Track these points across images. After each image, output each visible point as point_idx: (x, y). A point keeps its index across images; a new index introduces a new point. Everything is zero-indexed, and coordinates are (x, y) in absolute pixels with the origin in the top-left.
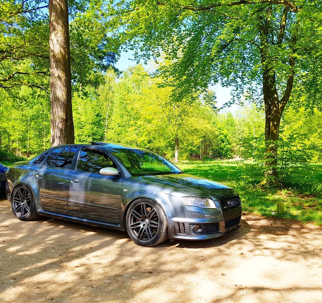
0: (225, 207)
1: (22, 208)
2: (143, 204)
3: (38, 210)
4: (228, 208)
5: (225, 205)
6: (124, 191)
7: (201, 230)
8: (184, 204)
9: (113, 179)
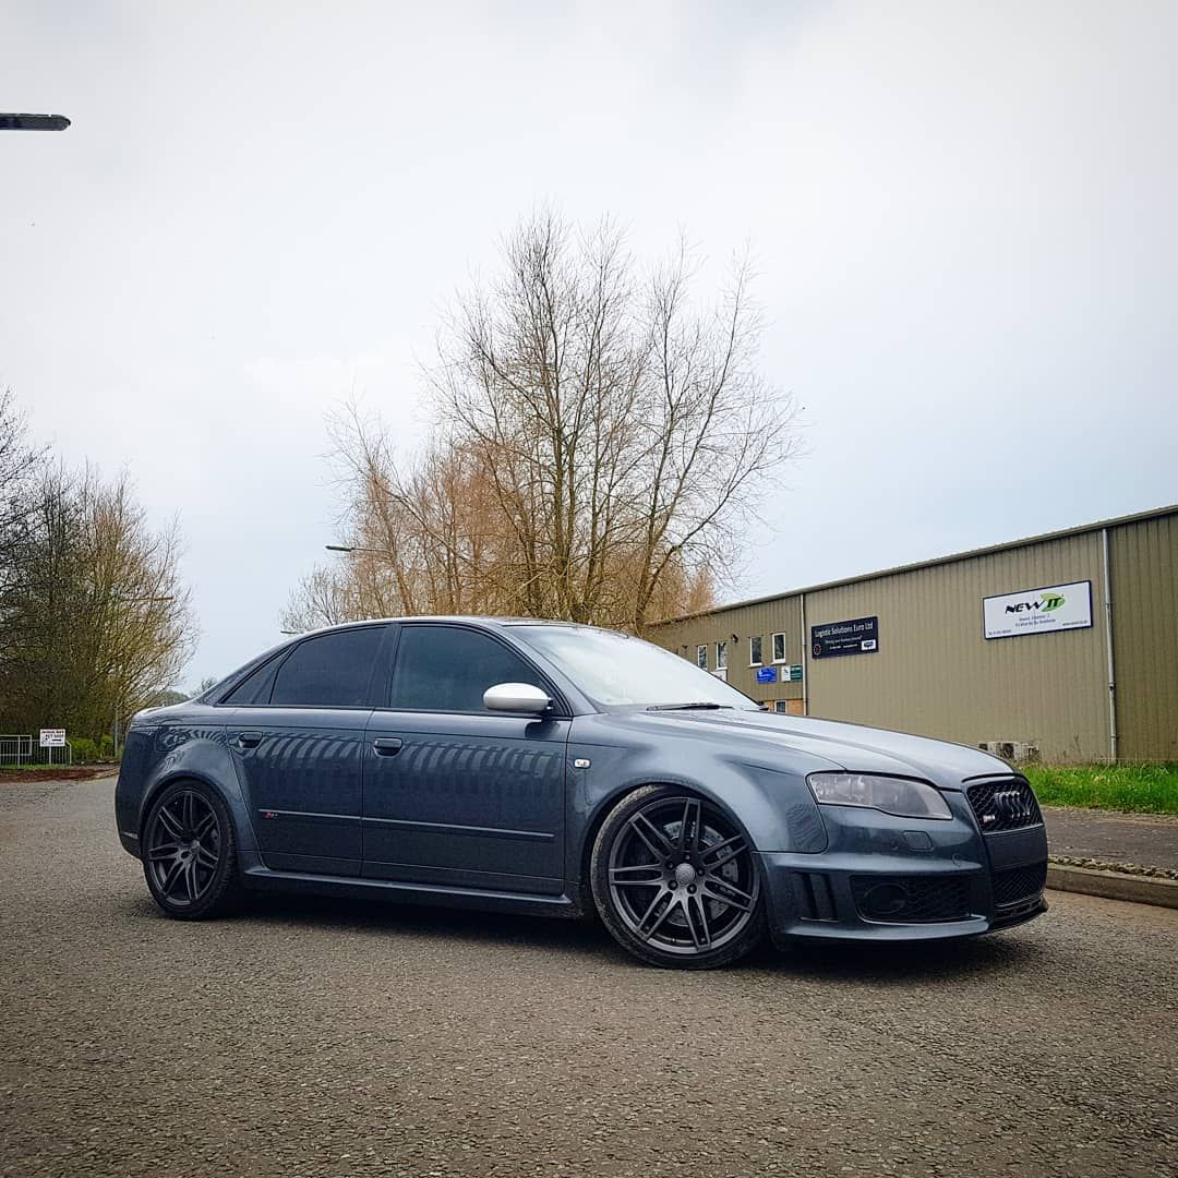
0: (987, 818)
1: (187, 872)
3: (249, 872)
4: (998, 823)
5: (987, 809)
6: (577, 765)
7: (902, 903)
8: (820, 801)
9: (529, 725)
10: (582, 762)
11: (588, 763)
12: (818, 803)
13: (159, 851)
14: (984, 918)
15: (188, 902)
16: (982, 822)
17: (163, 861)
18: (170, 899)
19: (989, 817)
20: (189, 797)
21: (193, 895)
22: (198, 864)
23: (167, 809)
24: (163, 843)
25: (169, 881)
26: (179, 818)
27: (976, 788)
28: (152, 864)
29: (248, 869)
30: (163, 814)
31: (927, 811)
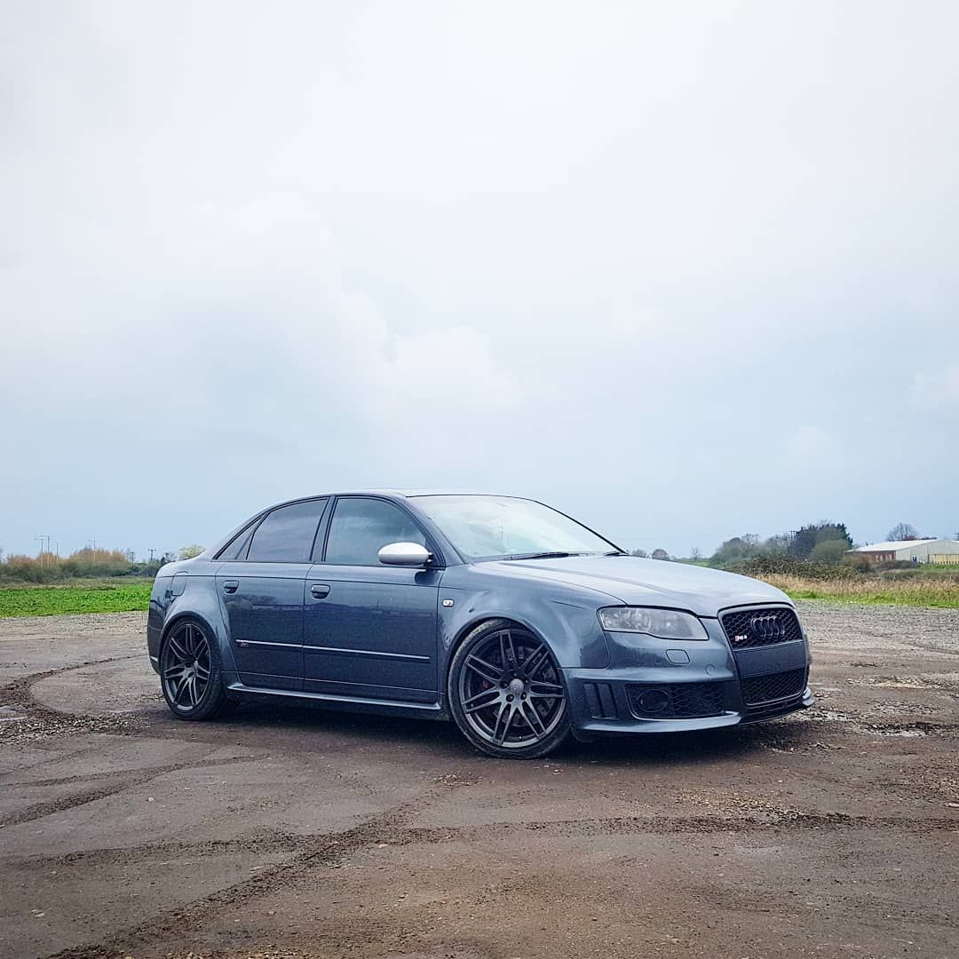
0: (738, 638)
1: (190, 685)
2: (505, 637)
3: (230, 687)
4: (749, 641)
5: (741, 630)
6: (445, 604)
7: (666, 704)
8: (605, 629)
9: (417, 574)
10: (448, 602)
11: (452, 602)
12: (604, 630)
13: (172, 671)
14: (736, 714)
15: (191, 707)
16: (733, 641)
17: (174, 678)
18: (179, 707)
19: (741, 638)
20: (189, 628)
21: (194, 702)
22: (197, 678)
23: (175, 639)
24: (175, 665)
25: (178, 692)
26: (183, 645)
27: (733, 615)
28: (166, 681)
29: (230, 684)
30: (172, 643)
31: (691, 635)
